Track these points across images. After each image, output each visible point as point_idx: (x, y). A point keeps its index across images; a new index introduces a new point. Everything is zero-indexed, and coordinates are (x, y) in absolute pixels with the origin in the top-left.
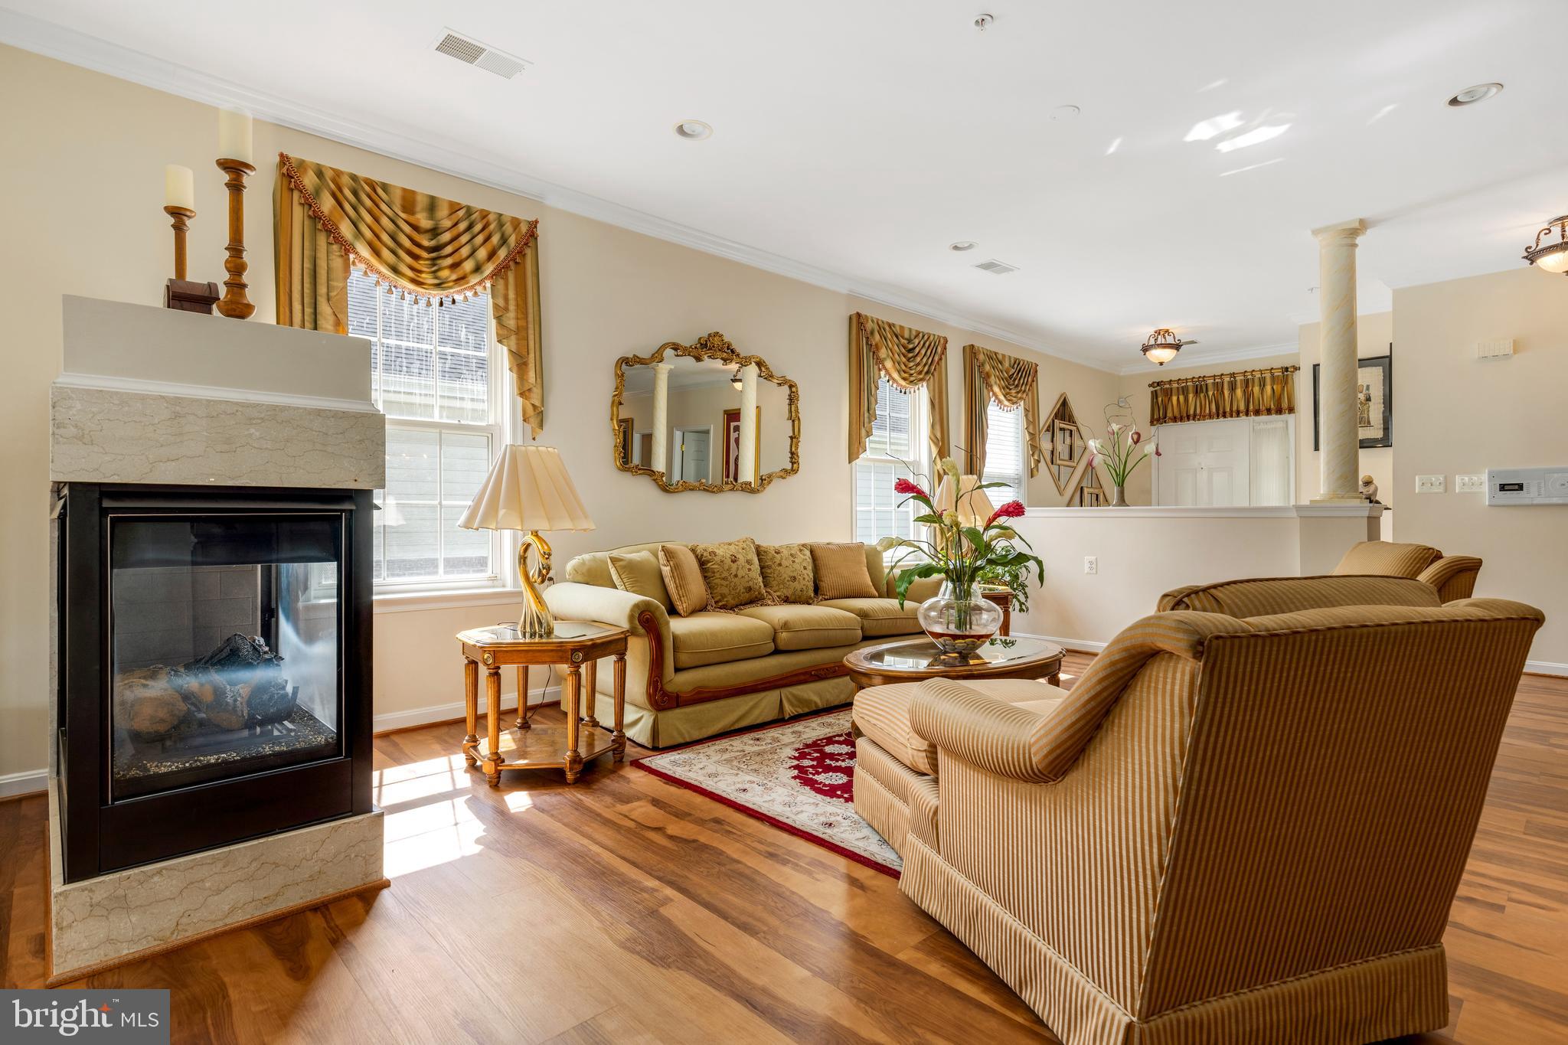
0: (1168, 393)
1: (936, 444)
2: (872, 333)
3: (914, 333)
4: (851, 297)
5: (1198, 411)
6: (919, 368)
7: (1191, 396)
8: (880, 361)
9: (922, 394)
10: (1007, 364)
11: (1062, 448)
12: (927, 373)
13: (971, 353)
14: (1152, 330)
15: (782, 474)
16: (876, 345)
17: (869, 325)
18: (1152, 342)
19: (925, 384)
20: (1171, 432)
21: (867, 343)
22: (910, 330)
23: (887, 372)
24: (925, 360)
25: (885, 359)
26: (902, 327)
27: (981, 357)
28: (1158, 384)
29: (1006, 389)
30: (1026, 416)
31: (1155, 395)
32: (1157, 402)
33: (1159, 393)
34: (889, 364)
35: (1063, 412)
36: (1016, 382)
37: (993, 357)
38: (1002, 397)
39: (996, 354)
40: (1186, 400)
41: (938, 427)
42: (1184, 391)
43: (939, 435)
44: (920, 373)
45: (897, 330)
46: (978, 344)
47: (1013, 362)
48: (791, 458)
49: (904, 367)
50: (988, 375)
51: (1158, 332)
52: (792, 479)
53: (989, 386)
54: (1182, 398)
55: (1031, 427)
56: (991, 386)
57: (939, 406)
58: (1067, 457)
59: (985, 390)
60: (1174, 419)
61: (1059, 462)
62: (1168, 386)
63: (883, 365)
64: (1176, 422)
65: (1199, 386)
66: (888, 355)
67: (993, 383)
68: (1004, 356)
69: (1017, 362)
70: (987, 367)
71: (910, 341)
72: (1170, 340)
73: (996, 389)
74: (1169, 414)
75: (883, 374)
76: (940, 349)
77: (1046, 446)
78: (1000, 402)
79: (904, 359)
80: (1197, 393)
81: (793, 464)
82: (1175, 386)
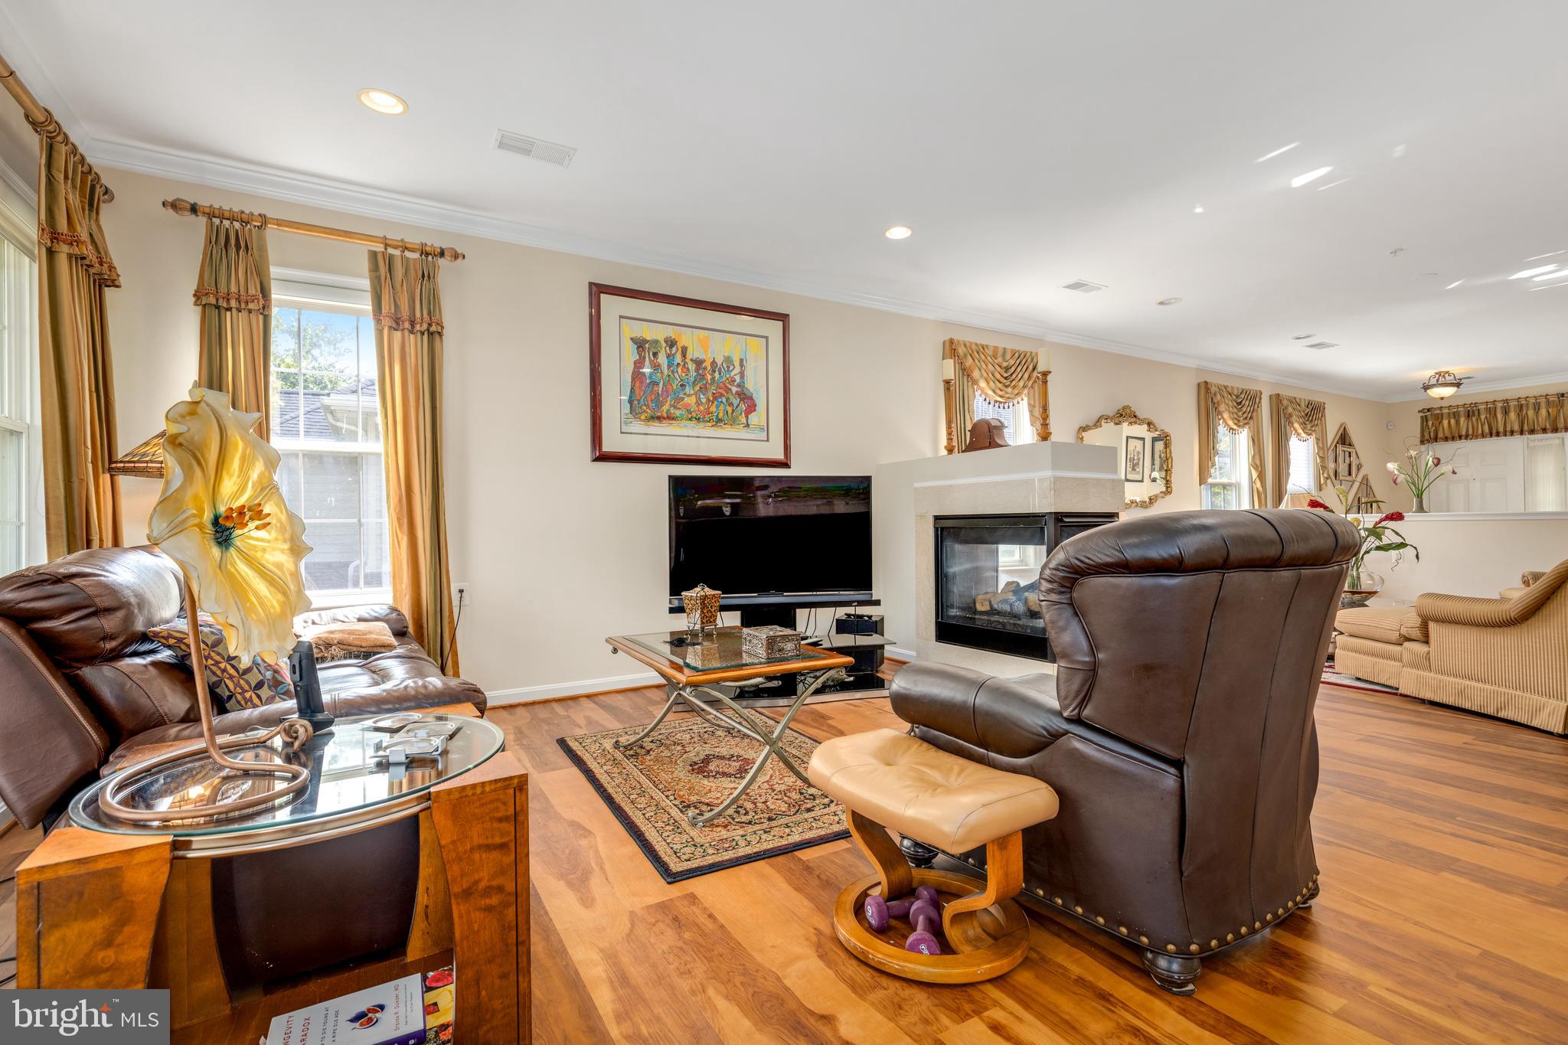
0: (1439, 418)
1: (1256, 469)
2: (1215, 394)
3: (1240, 391)
4: (1199, 370)
5: (1470, 432)
6: (1245, 415)
7: (1462, 420)
8: (1220, 413)
9: (1244, 436)
10: (1303, 404)
11: (1343, 468)
12: (1251, 418)
13: (1277, 400)
14: (1432, 372)
15: (1162, 495)
16: (1218, 402)
17: (1213, 389)
18: (1433, 381)
19: (1247, 427)
20: (1443, 449)
21: (1212, 401)
22: (1238, 388)
23: (1225, 421)
24: (1249, 409)
25: (1223, 412)
26: (1232, 388)
27: (1285, 402)
28: (1429, 410)
29: (1303, 425)
30: (1317, 444)
31: (1424, 420)
32: (1427, 425)
33: (1429, 417)
34: (1226, 415)
35: (1344, 439)
36: (1310, 418)
37: (1293, 401)
38: (1301, 431)
39: (1295, 398)
40: (1458, 423)
41: (1257, 457)
42: (1456, 415)
43: (1258, 463)
44: (1246, 418)
45: (1230, 390)
46: (1284, 393)
47: (1307, 403)
48: (1167, 484)
49: (1236, 416)
50: (1290, 415)
51: (1439, 374)
52: (1168, 497)
53: (1291, 423)
54: (1453, 421)
55: (1321, 452)
56: (1292, 424)
57: (1256, 441)
58: (1347, 473)
59: (1288, 427)
60: (1446, 439)
61: (1341, 478)
62: (1438, 412)
63: (1222, 416)
64: (1447, 441)
65: (1471, 411)
66: (1226, 409)
67: (1294, 421)
68: (1300, 399)
69: (1309, 403)
70: (1290, 410)
71: (1237, 397)
72: (1449, 379)
73: (1296, 425)
74: (1440, 435)
75: (1221, 422)
76: (1257, 400)
77: (1331, 466)
78: (1298, 434)
79: (1236, 410)
80: (1468, 416)
81: (1167, 488)
82: (1446, 411)
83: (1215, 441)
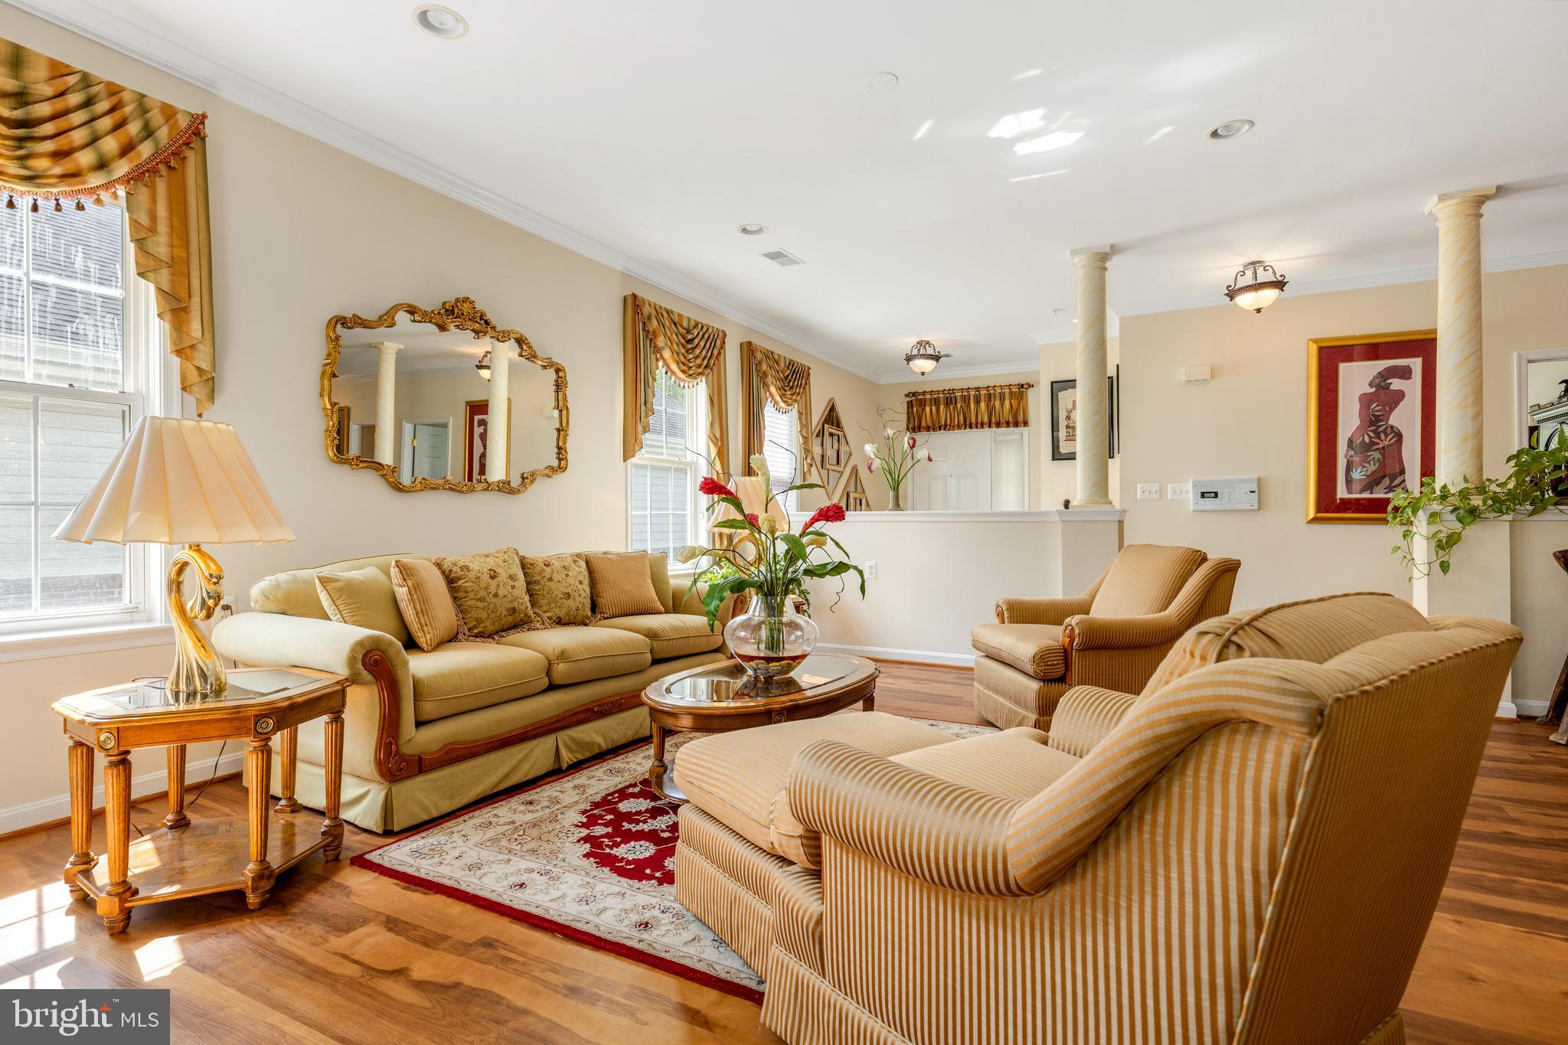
0: (922, 403)
1: (715, 444)
2: (649, 318)
3: (693, 323)
4: (626, 276)
5: (948, 422)
6: (699, 361)
7: (942, 407)
8: (657, 350)
9: (699, 392)
10: (782, 365)
11: (831, 453)
12: (706, 367)
13: (748, 350)
14: (914, 341)
15: (548, 471)
16: (654, 331)
17: (646, 310)
18: (915, 352)
19: (704, 379)
21: (644, 329)
22: (689, 319)
23: (666, 364)
24: (704, 353)
25: (663, 348)
26: (680, 316)
27: (759, 355)
28: (914, 394)
29: (782, 390)
30: (800, 419)
31: (910, 405)
32: (912, 412)
33: (914, 402)
34: (667, 354)
35: (832, 417)
36: (791, 383)
37: (769, 355)
38: (778, 398)
39: (772, 353)
40: (938, 410)
41: (717, 426)
42: (936, 402)
43: (718, 435)
44: (699, 366)
45: (676, 318)
46: (757, 342)
47: (787, 363)
48: (558, 454)
49: (683, 359)
50: (765, 375)
51: (920, 343)
52: (559, 478)
53: (766, 386)
54: (934, 408)
55: (804, 431)
56: (768, 386)
57: (717, 402)
58: (835, 462)
59: (762, 390)
60: (928, 429)
61: (828, 466)
62: (922, 397)
63: (661, 355)
64: (929, 431)
65: (949, 398)
66: (666, 344)
67: (770, 383)
68: (779, 356)
69: (791, 363)
70: (764, 367)
71: (688, 331)
72: (930, 351)
73: (773, 389)
74: (923, 424)
75: (660, 364)
76: (718, 343)
77: (817, 450)
78: (776, 403)
79: (683, 350)
80: (947, 404)
81: (560, 460)
82: (928, 396)
83: (650, 392)
